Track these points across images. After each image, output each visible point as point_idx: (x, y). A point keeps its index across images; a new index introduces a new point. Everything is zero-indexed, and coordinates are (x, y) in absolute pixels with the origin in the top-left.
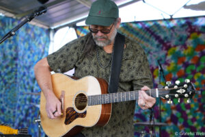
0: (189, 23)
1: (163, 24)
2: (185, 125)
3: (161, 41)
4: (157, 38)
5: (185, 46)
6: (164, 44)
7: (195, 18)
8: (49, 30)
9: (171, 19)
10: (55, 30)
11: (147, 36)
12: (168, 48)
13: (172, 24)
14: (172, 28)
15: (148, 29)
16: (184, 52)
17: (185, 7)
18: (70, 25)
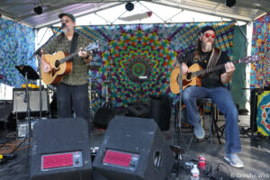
0: (121, 28)
1: (107, 27)
2: (120, 83)
3: (106, 37)
4: (104, 35)
5: (119, 40)
6: (108, 39)
7: (125, 25)
8: (34, 29)
9: (112, 25)
10: (38, 29)
11: (98, 34)
12: (110, 41)
13: (112, 28)
14: (113, 30)
15: (98, 30)
16: (119, 43)
17: (119, 18)
18: (48, 26)
